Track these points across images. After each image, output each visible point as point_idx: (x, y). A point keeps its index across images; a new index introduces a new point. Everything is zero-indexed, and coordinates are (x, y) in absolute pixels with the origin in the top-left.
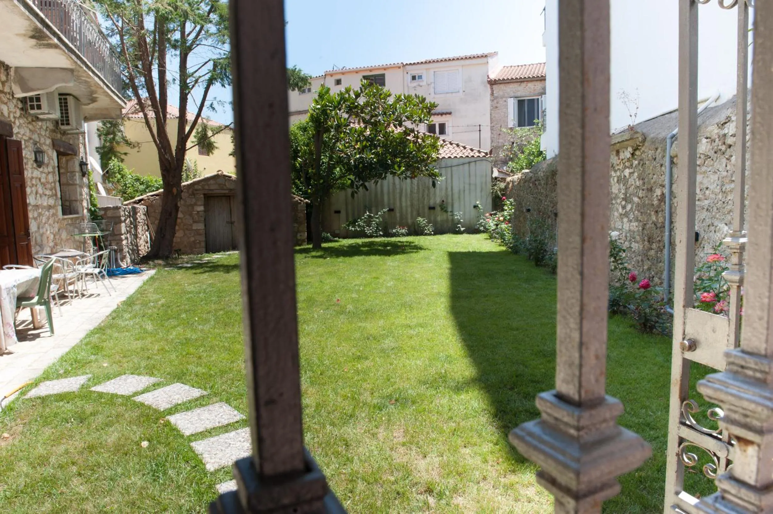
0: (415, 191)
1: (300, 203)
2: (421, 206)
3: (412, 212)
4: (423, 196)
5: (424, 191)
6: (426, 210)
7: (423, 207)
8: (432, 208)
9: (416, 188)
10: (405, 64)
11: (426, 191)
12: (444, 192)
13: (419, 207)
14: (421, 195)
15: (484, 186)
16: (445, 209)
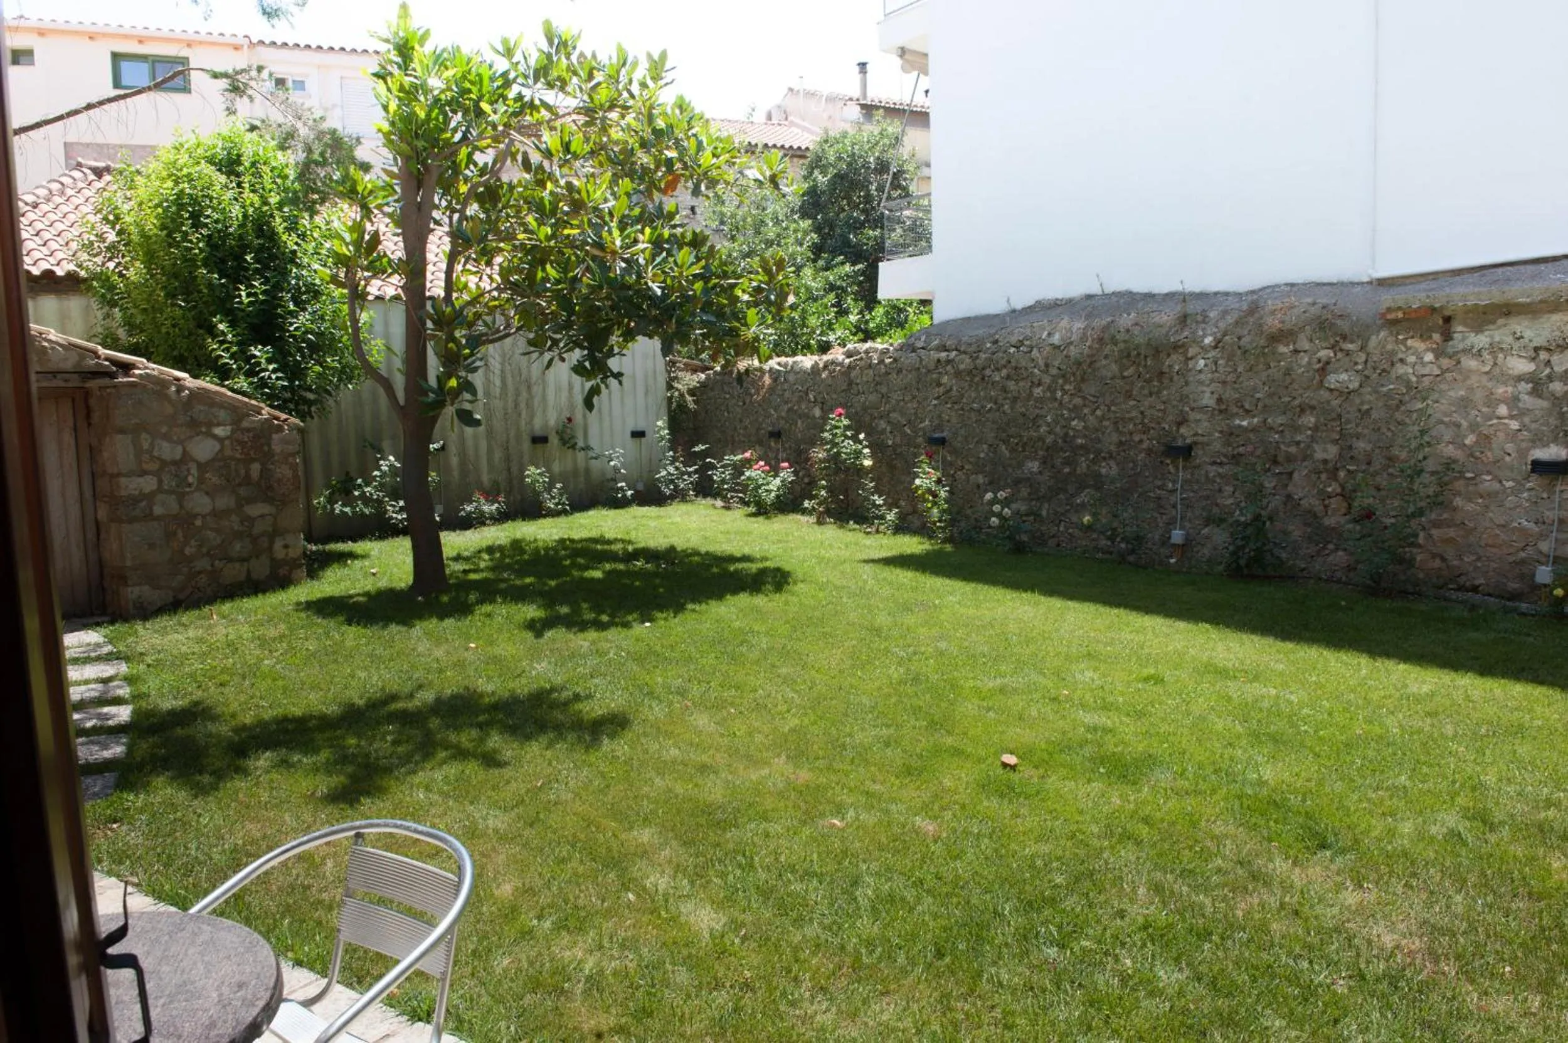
0: (497, 391)
1: (280, 429)
2: (512, 433)
3: (490, 451)
4: (516, 405)
5: (518, 394)
6: (526, 445)
7: (518, 437)
8: (539, 440)
9: (498, 383)
10: (255, 41)
11: (524, 394)
12: (565, 394)
13: (508, 435)
14: (511, 405)
15: (651, 381)
16: (572, 442)
